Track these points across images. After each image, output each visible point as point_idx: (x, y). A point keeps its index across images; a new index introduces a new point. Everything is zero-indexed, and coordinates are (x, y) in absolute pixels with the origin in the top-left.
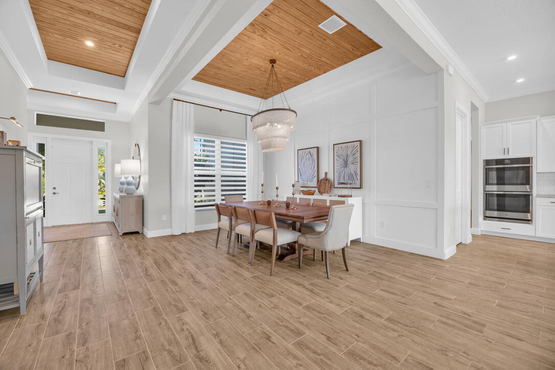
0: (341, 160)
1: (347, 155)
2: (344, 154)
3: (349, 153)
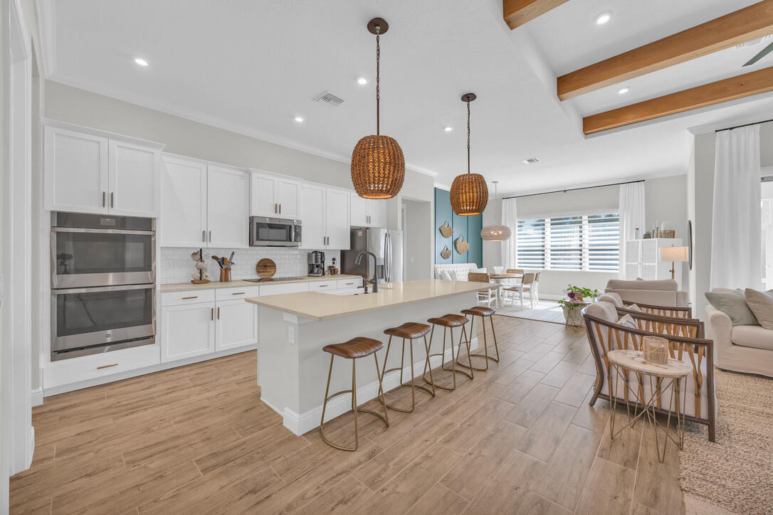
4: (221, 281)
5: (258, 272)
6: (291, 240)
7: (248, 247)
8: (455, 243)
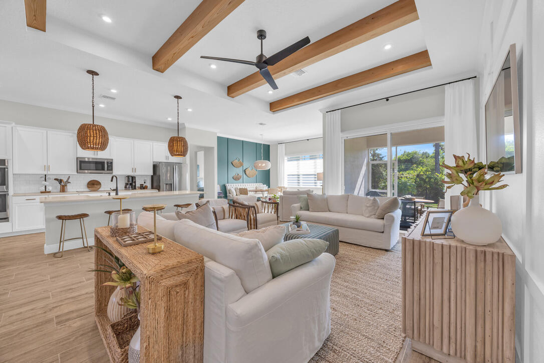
4: (60, 192)
5: (88, 187)
6: (104, 170)
7: (76, 173)
8: (245, 171)
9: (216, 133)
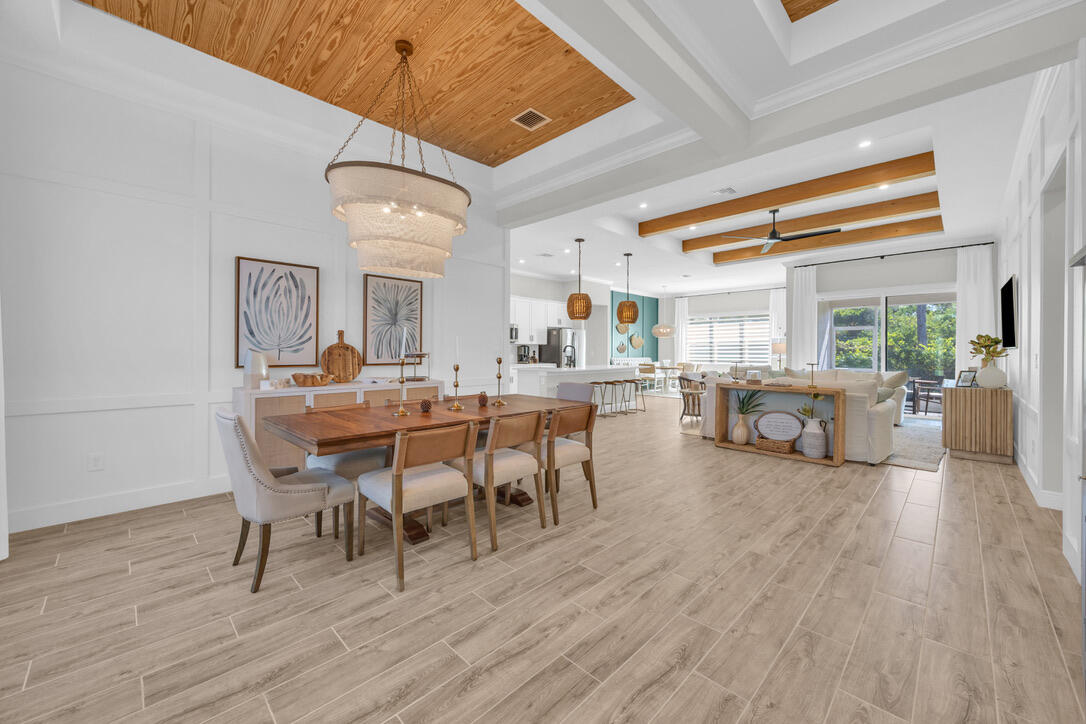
0: (383, 311)
1: (397, 303)
2: (391, 297)
3: (401, 298)
8: (630, 339)
9: (609, 286)
